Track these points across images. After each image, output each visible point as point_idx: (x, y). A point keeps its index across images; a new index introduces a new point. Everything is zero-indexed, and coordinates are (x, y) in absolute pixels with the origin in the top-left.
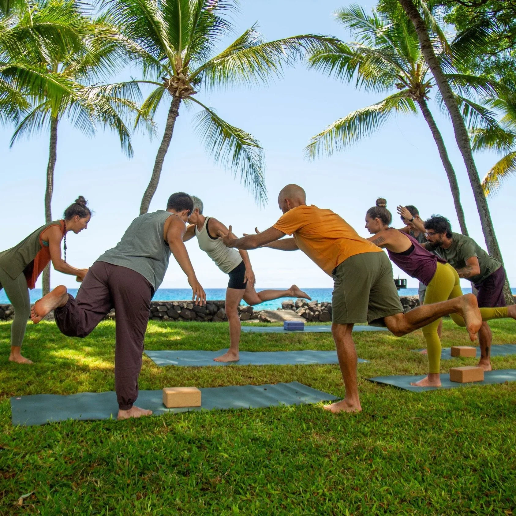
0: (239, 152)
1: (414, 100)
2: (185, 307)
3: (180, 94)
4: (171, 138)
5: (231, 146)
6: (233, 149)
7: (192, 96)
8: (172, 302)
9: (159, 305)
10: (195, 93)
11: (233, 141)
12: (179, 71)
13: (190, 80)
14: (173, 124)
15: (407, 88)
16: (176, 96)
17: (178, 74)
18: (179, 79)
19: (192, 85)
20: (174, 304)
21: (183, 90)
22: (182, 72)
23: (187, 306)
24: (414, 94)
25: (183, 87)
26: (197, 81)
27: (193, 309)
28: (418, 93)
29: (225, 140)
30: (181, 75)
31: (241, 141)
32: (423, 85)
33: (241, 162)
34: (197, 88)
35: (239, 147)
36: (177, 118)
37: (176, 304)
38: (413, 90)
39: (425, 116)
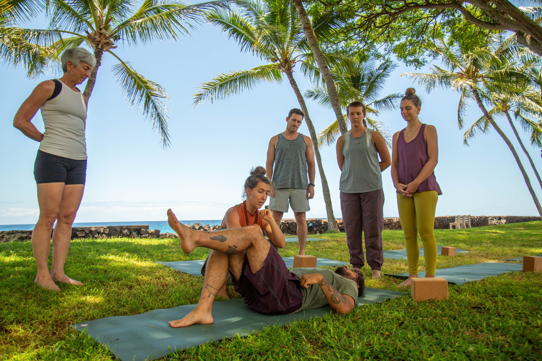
0: (148, 102)
1: (283, 71)
2: (102, 232)
3: (102, 47)
4: (94, 84)
5: (142, 96)
6: (144, 99)
7: (111, 50)
8: (90, 228)
9: (78, 231)
10: (115, 47)
11: (143, 92)
12: (101, 27)
13: (111, 36)
14: (96, 72)
15: (278, 62)
16: (99, 48)
17: (101, 29)
18: (101, 34)
19: (112, 40)
20: (92, 229)
21: (105, 44)
22: (104, 28)
23: (104, 231)
24: (284, 67)
25: (105, 41)
26: (117, 38)
27: (108, 233)
28: (287, 66)
29: (137, 91)
30: (103, 31)
31: (150, 93)
32: (290, 61)
33: (151, 110)
34: (116, 43)
35: (148, 98)
36: (99, 67)
37: (93, 229)
38: (283, 64)
39: (291, 84)
